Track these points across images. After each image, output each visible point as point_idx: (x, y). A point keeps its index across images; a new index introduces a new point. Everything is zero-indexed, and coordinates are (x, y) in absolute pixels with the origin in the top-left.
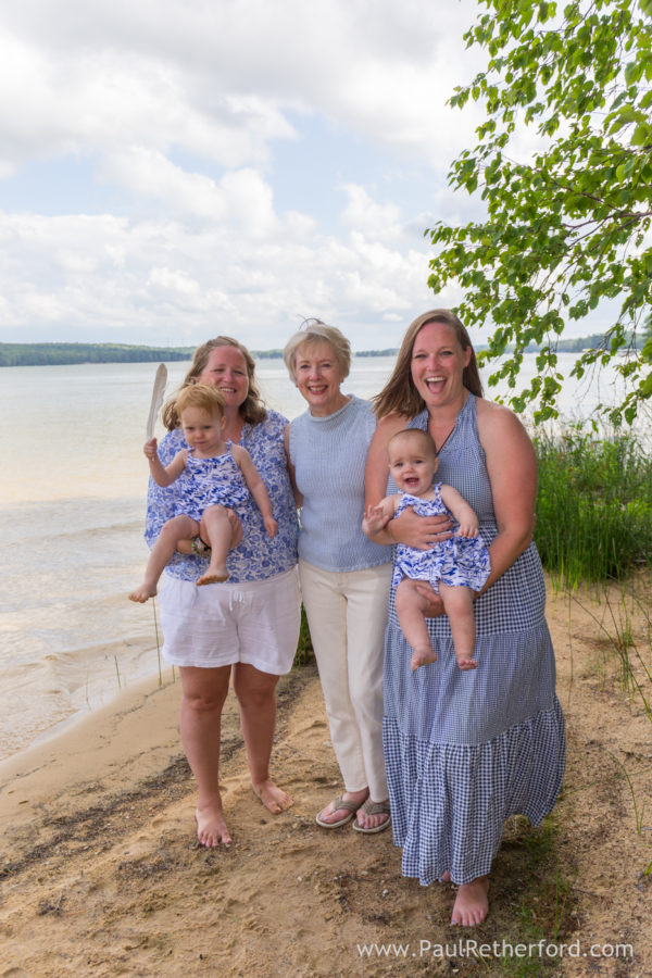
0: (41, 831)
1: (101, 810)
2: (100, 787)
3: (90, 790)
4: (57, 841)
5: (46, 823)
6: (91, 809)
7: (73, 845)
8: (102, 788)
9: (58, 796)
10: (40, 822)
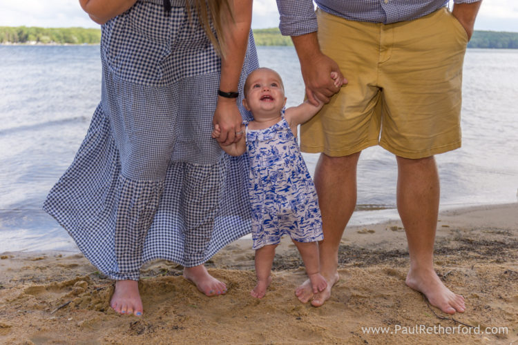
0: (451, 242)
1: (504, 244)
2: (507, 233)
3: (499, 233)
4: (461, 249)
5: (456, 240)
6: (496, 241)
7: (471, 254)
8: (509, 234)
9: (472, 230)
10: (453, 237)
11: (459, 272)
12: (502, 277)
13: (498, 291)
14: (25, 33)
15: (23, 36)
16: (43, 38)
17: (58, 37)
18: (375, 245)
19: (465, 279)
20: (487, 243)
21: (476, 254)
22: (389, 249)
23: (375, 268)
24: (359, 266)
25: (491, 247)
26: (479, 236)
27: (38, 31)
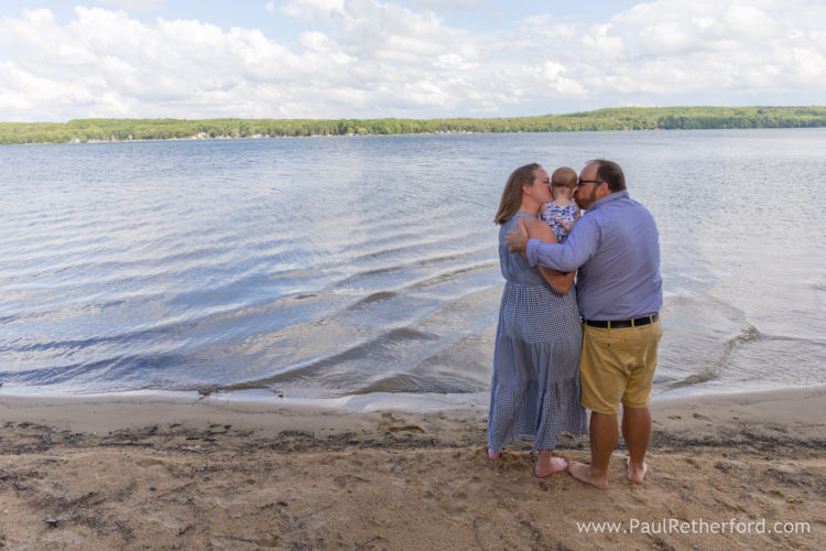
11: (737, 467)
12: (765, 473)
13: (760, 485)
14: (345, 125)
15: (342, 128)
16: (361, 130)
17: (374, 128)
18: (680, 433)
19: (739, 472)
20: (764, 439)
21: (753, 450)
22: (691, 438)
23: (679, 456)
24: (669, 452)
25: (766, 443)
26: (761, 430)
27: (356, 123)
